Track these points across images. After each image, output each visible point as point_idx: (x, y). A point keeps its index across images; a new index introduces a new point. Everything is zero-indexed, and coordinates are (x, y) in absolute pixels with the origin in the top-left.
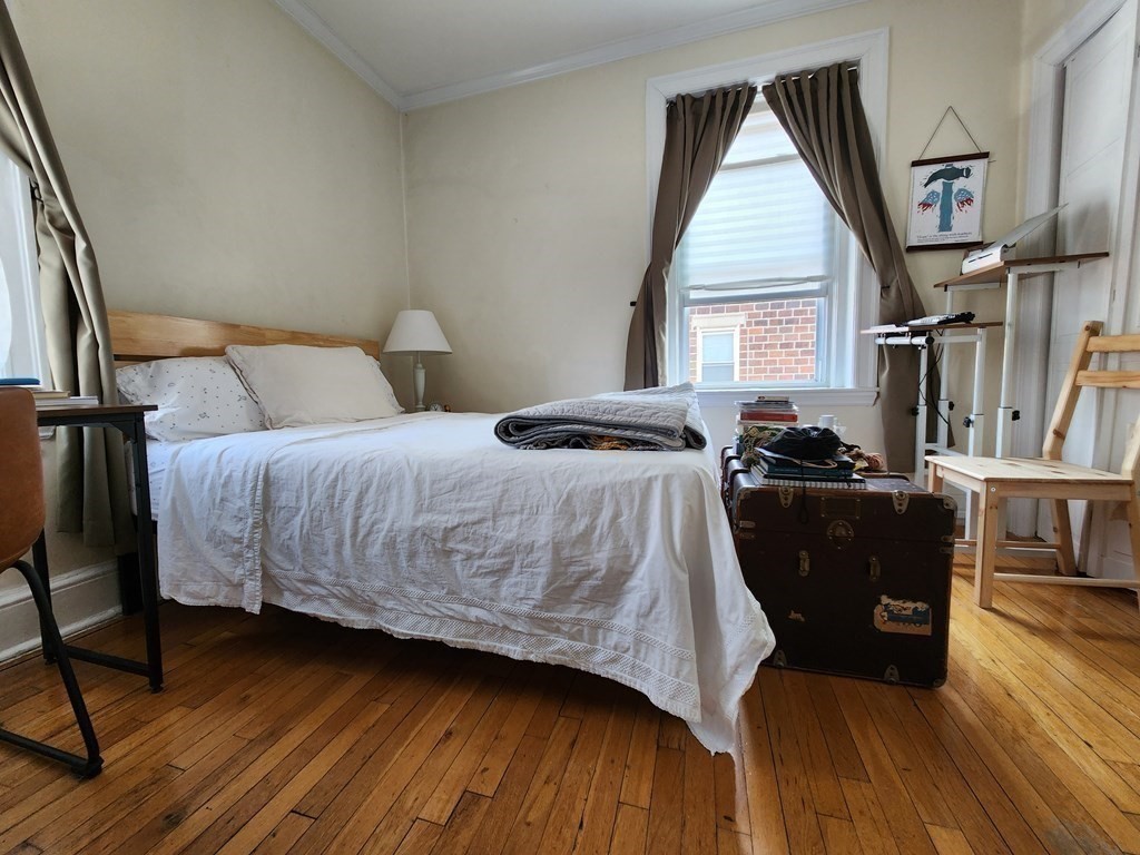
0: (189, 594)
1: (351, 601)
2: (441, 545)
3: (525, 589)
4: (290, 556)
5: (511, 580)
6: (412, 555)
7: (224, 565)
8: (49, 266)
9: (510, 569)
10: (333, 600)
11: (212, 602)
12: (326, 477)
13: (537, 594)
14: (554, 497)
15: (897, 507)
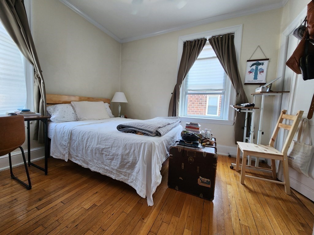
0: (55, 156)
1: (84, 161)
2: (101, 152)
3: (116, 164)
4: (74, 150)
5: (114, 161)
6: (96, 153)
7: (62, 150)
8: (36, 85)
9: (114, 159)
10: (81, 161)
11: (59, 158)
12: (82, 134)
13: (118, 165)
14: (123, 144)
15: (204, 156)
